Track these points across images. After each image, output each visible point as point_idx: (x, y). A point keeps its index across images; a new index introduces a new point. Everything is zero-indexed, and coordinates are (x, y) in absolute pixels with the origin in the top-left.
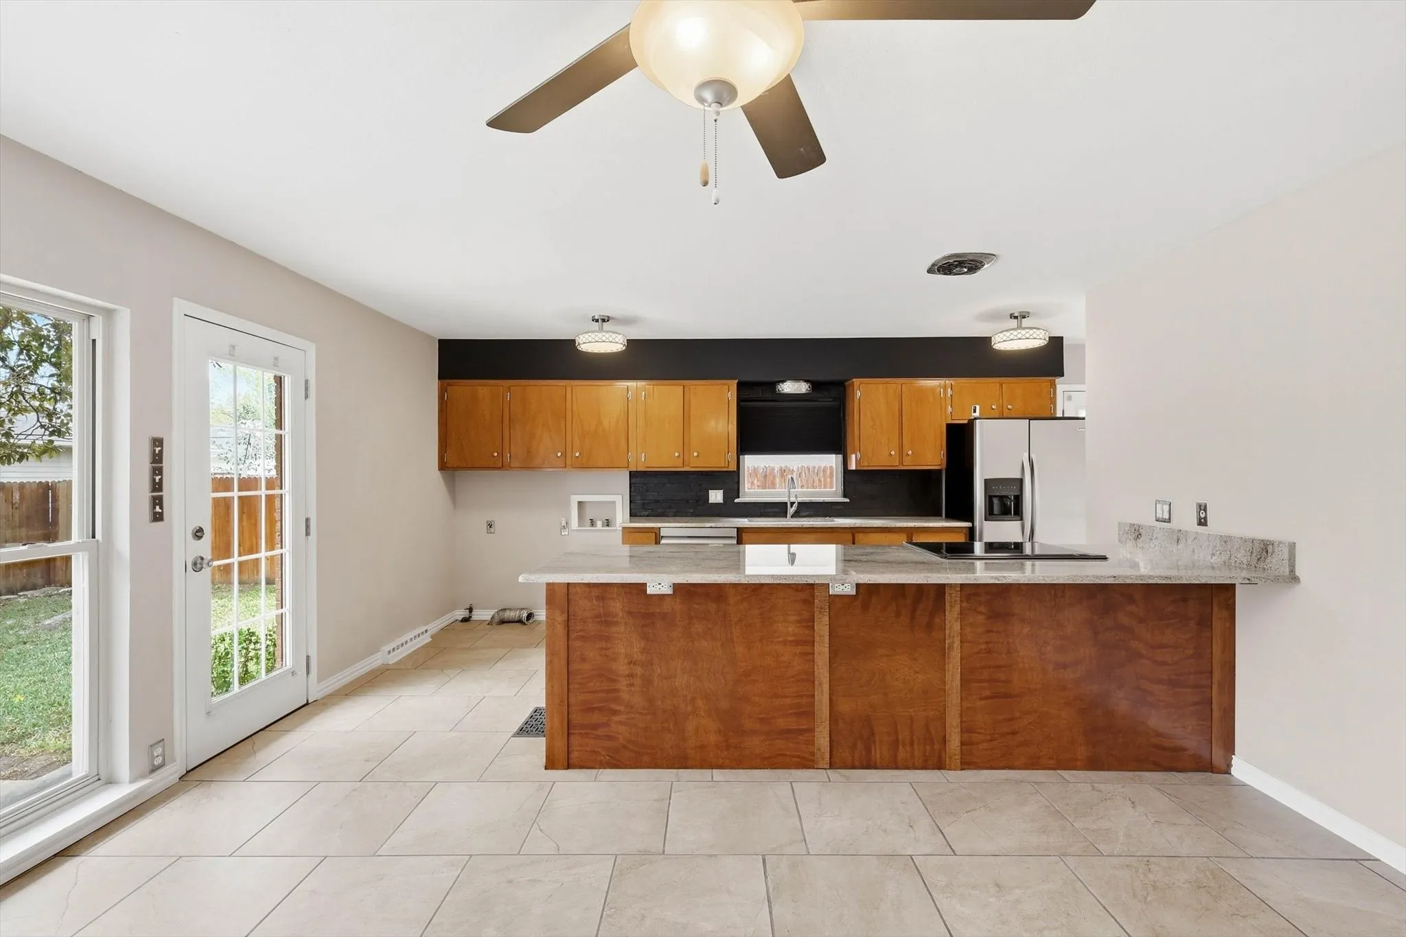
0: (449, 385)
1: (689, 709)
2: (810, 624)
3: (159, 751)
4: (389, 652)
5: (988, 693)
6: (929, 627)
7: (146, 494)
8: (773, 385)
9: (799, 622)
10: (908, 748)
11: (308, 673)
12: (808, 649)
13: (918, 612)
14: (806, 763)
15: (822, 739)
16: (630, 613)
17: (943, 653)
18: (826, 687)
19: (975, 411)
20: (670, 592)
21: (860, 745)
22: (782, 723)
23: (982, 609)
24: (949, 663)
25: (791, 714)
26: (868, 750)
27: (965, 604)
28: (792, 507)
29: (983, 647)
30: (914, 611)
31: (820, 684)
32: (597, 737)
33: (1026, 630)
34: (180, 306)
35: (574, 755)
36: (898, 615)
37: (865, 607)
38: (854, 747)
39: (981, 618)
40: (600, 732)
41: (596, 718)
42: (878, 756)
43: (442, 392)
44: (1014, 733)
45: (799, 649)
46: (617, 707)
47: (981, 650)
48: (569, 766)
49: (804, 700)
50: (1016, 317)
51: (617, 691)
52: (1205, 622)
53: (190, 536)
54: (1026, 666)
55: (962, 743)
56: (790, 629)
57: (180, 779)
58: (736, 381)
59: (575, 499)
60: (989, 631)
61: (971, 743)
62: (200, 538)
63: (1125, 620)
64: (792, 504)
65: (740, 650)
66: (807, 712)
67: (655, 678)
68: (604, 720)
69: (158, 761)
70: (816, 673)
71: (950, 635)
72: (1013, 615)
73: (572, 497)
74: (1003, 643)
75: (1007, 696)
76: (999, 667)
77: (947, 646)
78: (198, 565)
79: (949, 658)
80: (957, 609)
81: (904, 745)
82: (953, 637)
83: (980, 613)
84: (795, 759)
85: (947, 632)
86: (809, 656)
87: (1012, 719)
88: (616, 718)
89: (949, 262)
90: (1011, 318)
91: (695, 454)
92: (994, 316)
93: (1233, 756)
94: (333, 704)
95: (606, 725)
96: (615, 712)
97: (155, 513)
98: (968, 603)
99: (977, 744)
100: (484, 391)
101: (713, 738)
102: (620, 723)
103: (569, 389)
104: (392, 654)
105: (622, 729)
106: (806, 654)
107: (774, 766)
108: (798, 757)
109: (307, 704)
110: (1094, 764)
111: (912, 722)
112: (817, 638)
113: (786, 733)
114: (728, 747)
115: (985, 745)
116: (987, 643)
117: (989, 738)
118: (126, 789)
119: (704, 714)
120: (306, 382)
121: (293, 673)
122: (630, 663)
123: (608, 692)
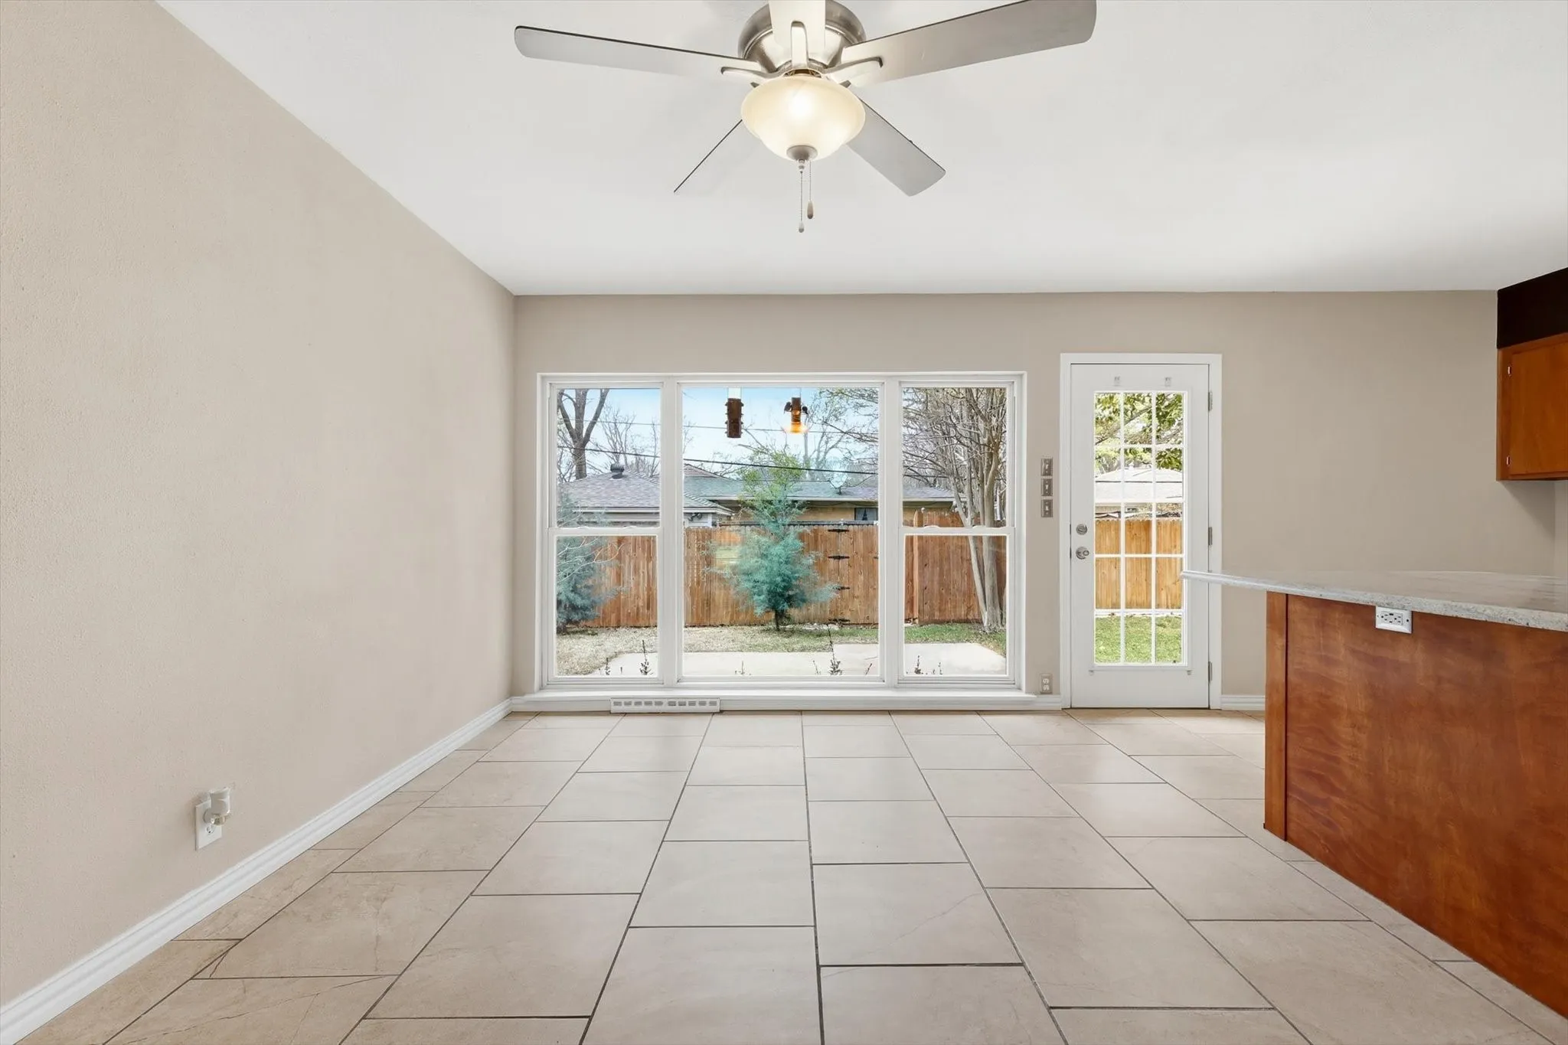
3: (1047, 683)
7: (1039, 498)
11: (1209, 678)
16: (1354, 652)
20: (1405, 628)
34: (1067, 358)
35: (1291, 825)
40: (1321, 811)
41: (1315, 790)
46: (1337, 785)
48: (1286, 841)
51: (1336, 760)
53: (1074, 530)
57: (1063, 709)
62: (1084, 532)
67: (1386, 762)
68: (1323, 796)
69: (1046, 688)
78: (1081, 554)
88: (1335, 799)
94: (1225, 716)
95: (1324, 804)
96: (1335, 791)
97: (1046, 512)
102: (1339, 808)
105: (1343, 818)
109: (1209, 708)
118: (1022, 695)
119: (1457, 851)
120: (1209, 393)
121: (1189, 672)
122: (1353, 726)
123: (1329, 757)
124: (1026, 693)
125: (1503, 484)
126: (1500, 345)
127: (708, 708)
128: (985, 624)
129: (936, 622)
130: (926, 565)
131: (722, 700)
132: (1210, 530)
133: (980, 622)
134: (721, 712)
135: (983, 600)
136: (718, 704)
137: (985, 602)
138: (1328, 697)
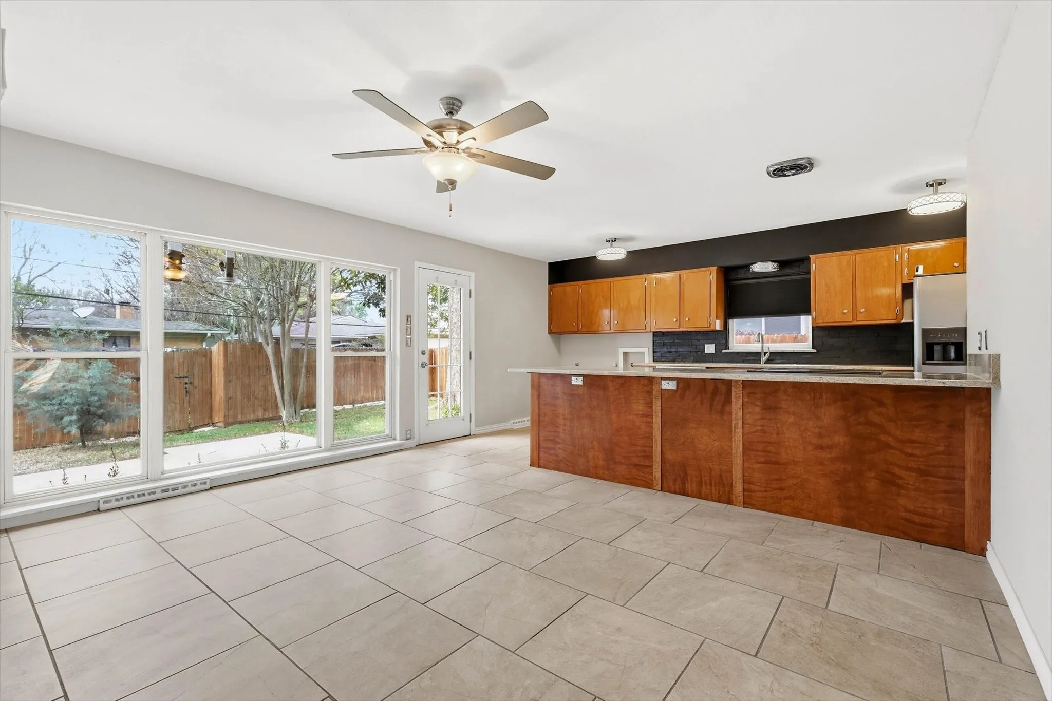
0: (553, 287)
1: (590, 445)
2: (651, 405)
3: (409, 432)
4: (514, 423)
5: (762, 460)
6: (722, 412)
7: (405, 336)
8: (747, 267)
9: (646, 403)
10: (708, 487)
11: (470, 421)
12: (649, 419)
13: (715, 403)
14: (648, 485)
15: (657, 473)
16: (565, 393)
17: (731, 430)
18: (659, 443)
19: (917, 271)
20: (582, 383)
21: (679, 481)
22: (635, 460)
23: (758, 403)
24: (735, 436)
25: (640, 456)
26: (684, 484)
27: (746, 400)
28: (765, 355)
29: (759, 428)
30: (712, 400)
31: (656, 440)
32: (551, 454)
33: (791, 419)
34: (417, 264)
35: (542, 461)
36: (702, 403)
37: (682, 397)
38: (675, 480)
39: (757, 409)
40: (552, 452)
41: (551, 445)
42: (690, 489)
43: (550, 290)
44: (781, 489)
45: (645, 419)
46: (559, 440)
47: (758, 430)
48: (539, 467)
49: (647, 449)
50: (932, 186)
51: (558, 432)
52: (957, 426)
53: (420, 353)
54: (791, 445)
55: (744, 490)
56: (640, 408)
57: (416, 446)
58: (716, 267)
59: (622, 350)
60: (763, 418)
61: (750, 491)
62: (424, 354)
63: (876, 419)
64: (765, 354)
65: (614, 417)
66: (649, 457)
67: (575, 428)
68: (553, 446)
69: (409, 436)
70: (654, 435)
71: (735, 419)
72: (781, 408)
73: (620, 349)
74: (773, 427)
75: (776, 463)
76: (770, 443)
77: (733, 426)
78: (423, 365)
79: (735, 433)
80: (740, 402)
81: (706, 485)
82: (738, 420)
83: (757, 405)
84: (642, 482)
85: (734, 416)
86: (650, 424)
87: (780, 479)
88: (558, 446)
89: (778, 168)
90: (927, 186)
91: (687, 319)
92: (910, 188)
93: (988, 542)
95: (554, 449)
96: (558, 443)
97: (408, 344)
98: (748, 398)
99: (755, 492)
100: (569, 288)
101: (601, 463)
102: (559, 448)
103: (612, 284)
104: (515, 424)
105: (561, 451)
106: (648, 422)
107: (631, 484)
108: (644, 481)
109: (470, 435)
110: (847, 522)
111: (711, 471)
112: (654, 414)
113: (637, 466)
114: (608, 469)
115: (761, 494)
116: (762, 426)
117: (763, 489)
118: (397, 442)
119: (597, 449)
120: (470, 290)
121: (464, 419)
122: (564, 419)
123: (555, 432)
124: (400, 440)
125: (551, 336)
126: (549, 284)
127: (200, 487)
128: (284, 419)
129: (241, 423)
130: (230, 382)
131: (211, 480)
132: (470, 353)
133: (280, 417)
134: (211, 488)
135: (282, 403)
136: (208, 483)
137: (284, 404)
138: (555, 411)
